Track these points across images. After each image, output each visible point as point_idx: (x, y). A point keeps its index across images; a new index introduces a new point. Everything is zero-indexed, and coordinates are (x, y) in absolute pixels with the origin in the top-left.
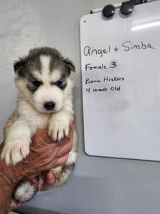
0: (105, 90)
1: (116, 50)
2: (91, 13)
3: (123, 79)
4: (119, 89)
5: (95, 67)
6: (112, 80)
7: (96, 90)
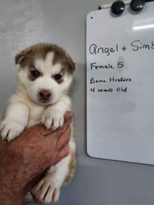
0: (110, 90)
1: (124, 49)
2: (100, 8)
3: (130, 80)
4: (125, 90)
5: (101, 67)
6: (119, 81)
7: (101, 91)
